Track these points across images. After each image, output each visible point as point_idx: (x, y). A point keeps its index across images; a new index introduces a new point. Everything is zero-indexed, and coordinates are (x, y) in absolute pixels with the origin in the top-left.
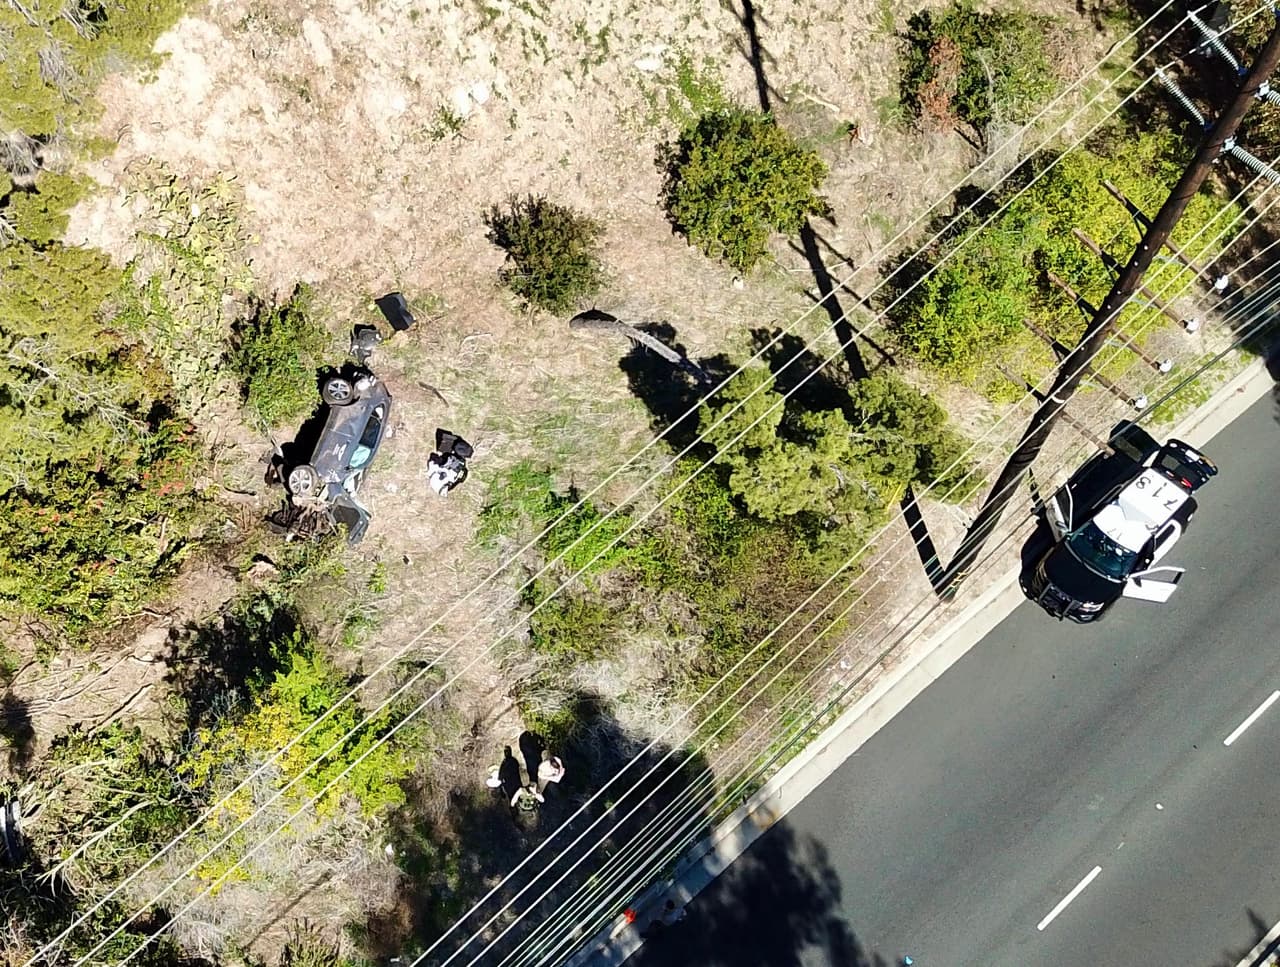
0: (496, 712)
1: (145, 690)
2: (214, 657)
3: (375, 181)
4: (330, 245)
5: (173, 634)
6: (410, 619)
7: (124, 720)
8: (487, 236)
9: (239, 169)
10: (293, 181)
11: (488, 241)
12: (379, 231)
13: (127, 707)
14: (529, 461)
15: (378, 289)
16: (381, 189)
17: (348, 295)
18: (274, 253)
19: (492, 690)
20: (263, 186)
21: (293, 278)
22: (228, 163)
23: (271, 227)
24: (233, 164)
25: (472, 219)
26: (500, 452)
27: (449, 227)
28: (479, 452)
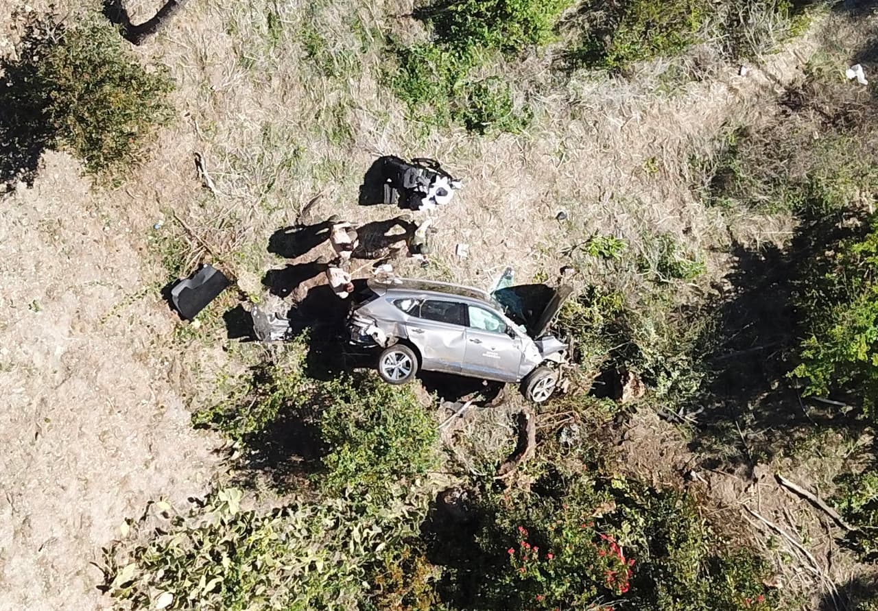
0: (763, 80)
1: (786, 482)
2: (733, 415)
3: (14, 370)
4: (126, 399)
5: (711, 465)
6: (647, 200)
7: (825, 496)
8: (30, 185)
9: (81, 564)
10: (61, 482)
11: (36, 182)
12: (78, 339)
13: (810, 496)
14: (384, 80)
15: (164, 320)
16: (23, 358)
17: (189, 358)
18: (167, 473)
19: (731, 89)
20: (85, 521)
21: (190, 437)
22: (79, 581)
23: (136, 490)
24: (78, 574)
25: (16, 213)
26: (381, 118)
27: (37, 243)
28: (386, 147)
